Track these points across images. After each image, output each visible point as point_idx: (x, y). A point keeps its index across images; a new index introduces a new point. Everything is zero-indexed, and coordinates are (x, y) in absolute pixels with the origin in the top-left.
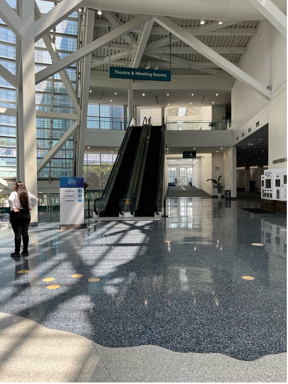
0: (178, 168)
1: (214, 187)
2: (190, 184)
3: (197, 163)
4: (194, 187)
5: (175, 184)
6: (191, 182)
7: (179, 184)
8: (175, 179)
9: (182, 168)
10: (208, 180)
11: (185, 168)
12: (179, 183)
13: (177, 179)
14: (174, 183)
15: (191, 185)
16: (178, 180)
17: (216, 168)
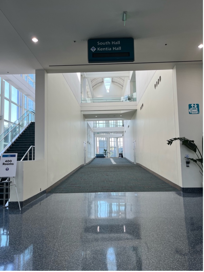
0: (107, 138)
1: (188, 163)
2: (121, 155)
3: (129, 126)
4: (125, 159)
5: (105, 156)
6: (121, 153)
7: (109, 156)
8: (105, 150)
9: (111, 138)
10: (170, 142)
11: (115, 138)
12: (109, 154)
13: (106, 150)
14: (103, 155)
15: (122, 157)
16: (108, 151)
17: (190, 106)
